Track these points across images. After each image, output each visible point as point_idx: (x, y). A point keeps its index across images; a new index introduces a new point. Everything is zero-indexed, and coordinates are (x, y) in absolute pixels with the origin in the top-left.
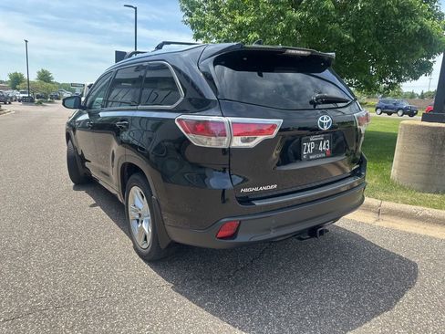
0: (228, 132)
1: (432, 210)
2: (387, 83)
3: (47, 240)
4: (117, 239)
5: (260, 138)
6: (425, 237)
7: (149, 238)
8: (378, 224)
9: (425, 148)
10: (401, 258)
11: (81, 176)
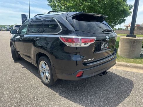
0: (80, 42)
1: (132, 64)
2: (112, 25)
3: (9, 81)
4: (35, 79)
5: (90, 43)
6: (132, 72)
7: (49, 78)
8: (117, 69)
9: (128, 45)
10: (127, 79)
11: (17, 57)
